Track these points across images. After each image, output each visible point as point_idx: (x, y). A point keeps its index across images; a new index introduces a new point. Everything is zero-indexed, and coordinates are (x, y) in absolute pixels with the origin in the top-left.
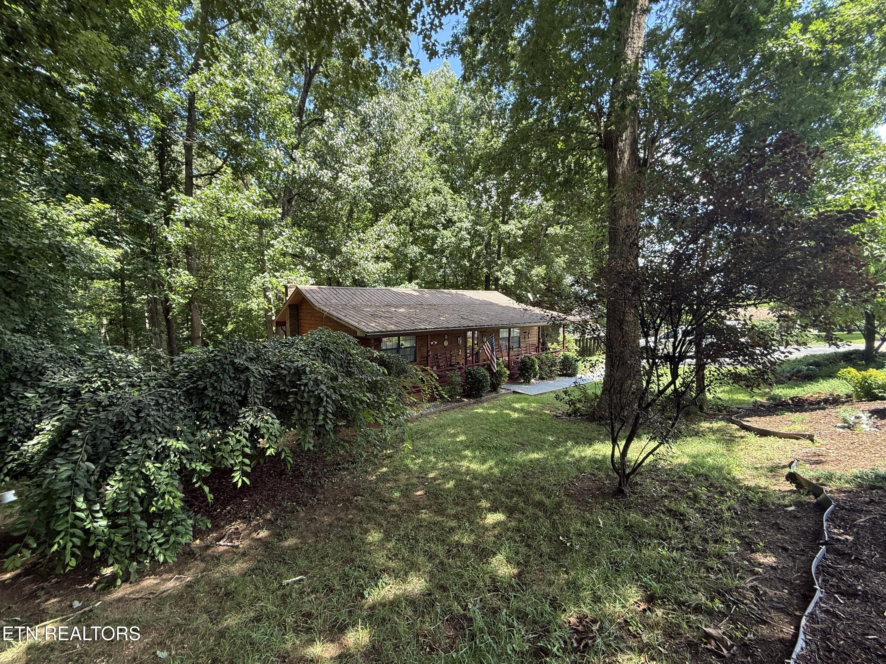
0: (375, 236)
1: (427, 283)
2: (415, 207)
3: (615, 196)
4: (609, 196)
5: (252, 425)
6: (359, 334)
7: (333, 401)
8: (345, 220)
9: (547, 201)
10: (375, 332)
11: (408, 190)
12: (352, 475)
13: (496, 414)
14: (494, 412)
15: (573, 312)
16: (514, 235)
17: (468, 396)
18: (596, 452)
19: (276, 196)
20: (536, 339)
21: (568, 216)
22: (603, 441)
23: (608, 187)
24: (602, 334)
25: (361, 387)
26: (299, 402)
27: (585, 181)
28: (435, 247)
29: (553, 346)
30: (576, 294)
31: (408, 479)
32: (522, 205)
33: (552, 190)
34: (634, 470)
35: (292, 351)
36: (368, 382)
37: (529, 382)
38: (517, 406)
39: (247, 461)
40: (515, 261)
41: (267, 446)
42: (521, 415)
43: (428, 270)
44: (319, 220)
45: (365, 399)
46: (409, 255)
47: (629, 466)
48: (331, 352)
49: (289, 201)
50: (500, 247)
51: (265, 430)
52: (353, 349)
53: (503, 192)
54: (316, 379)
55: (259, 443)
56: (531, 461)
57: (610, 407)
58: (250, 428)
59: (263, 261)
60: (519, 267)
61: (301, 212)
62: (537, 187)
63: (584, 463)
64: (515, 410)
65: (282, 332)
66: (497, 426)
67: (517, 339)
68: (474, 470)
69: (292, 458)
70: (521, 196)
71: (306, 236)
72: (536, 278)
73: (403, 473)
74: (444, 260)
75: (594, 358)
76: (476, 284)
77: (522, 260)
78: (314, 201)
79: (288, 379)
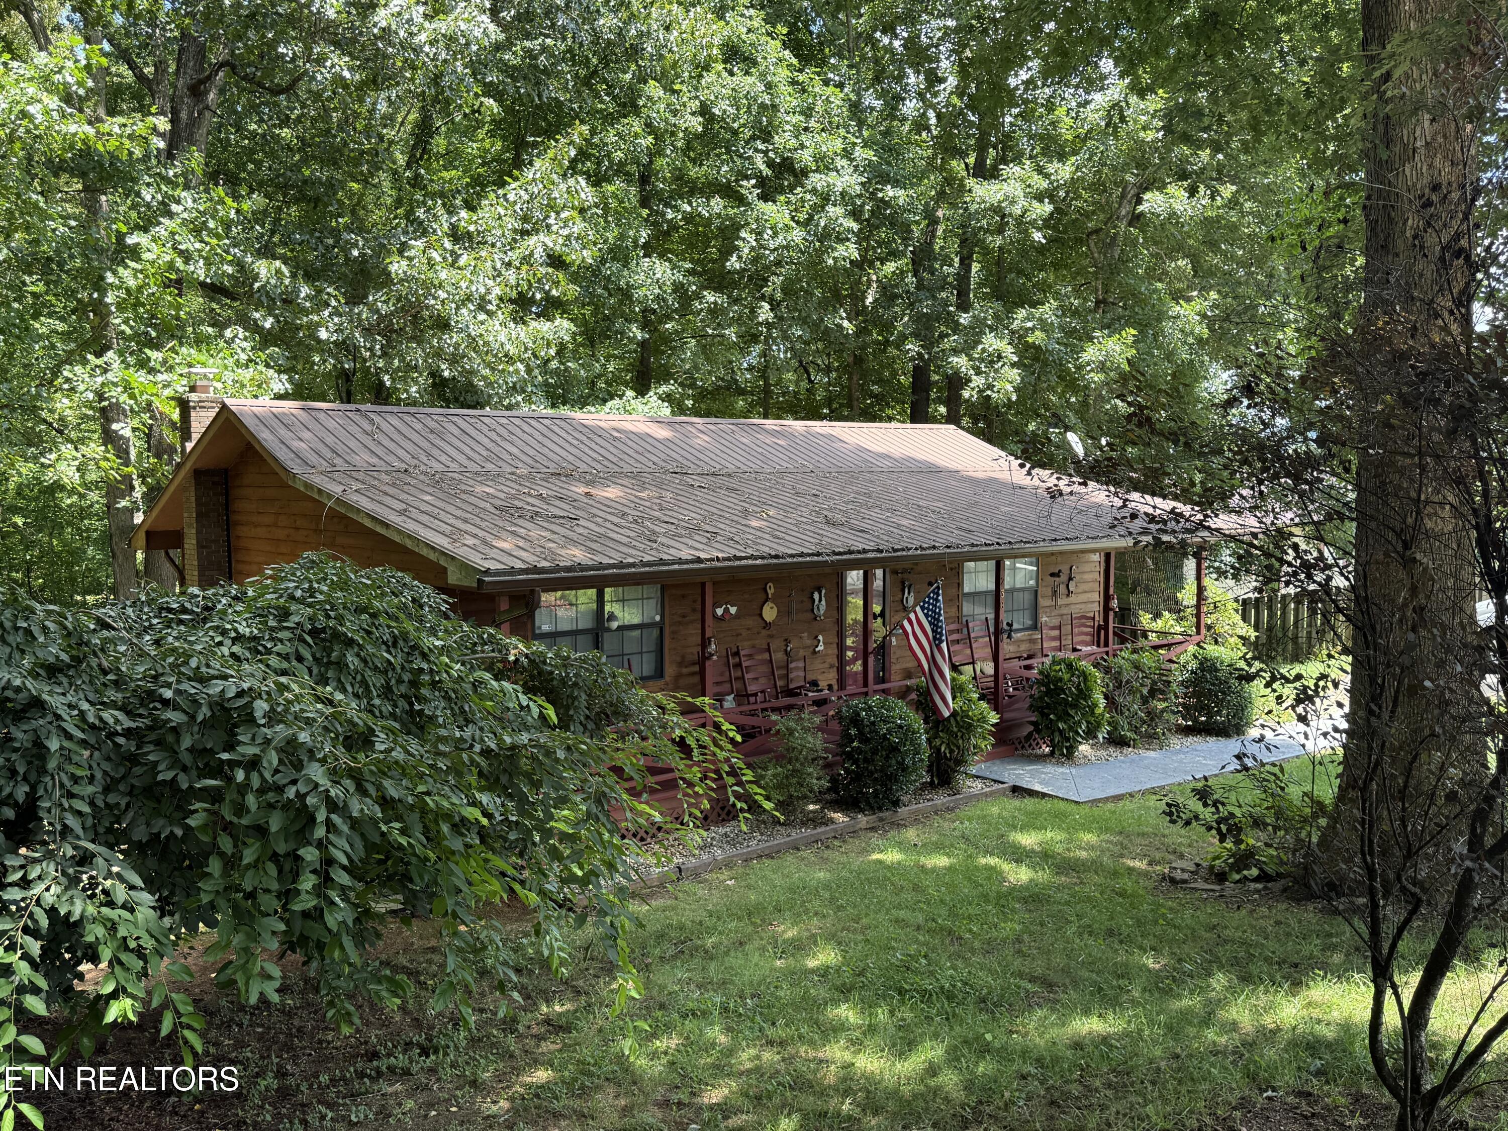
0: (511, 223)
1: (702, 395)
2: (658, 113)
3: (1387, 77)
4: (1368, 74)
5: (52, 912)
6: (454, 578)
7: (354, 824)
8: (401, 159)
9: (1142, 94)
10: (512, 571)
11: (634, 52)
12: (422, 1097)
13: (950, 869)
14: (941, 861)
15: (1235, 501)
16: (1020, 220)
17: (850, 804)
18: (1316, 1013)
19: (149, 70)
20: (1097, 596)
21: (1217, 148)
22: (1341, 974)
23: (1365, 44)
24: (1339, 582)
25: (457, 770)
26: (228, 827)
27: (1281, 19)
28: (733, 263)
29: (1159, 624)
30: (1243, 435)
31: (626, 1111)
32: (1050, 107)
33: (1158, 53)
34: (1453, 1078)
35: (201, 639)
36: (486, 753)
37: (1071, 750)
38: (1028, 840)
39: (34, 1044)
40: (1022, 313)
41: (109, 988)
42: (1043, 876)
43: (706, 349)
44: (305, 161)
45: (473, 813)
46: (638, 294)
47: (1433, 1064)
48: (350, 642)
49: (197, 91)
50: (966, 262)
51: (100, 931)
52: (433, 632)
53: (979, 61)
54: (292, 742)
55: (81, 976)
56: (1077, 1045)
57: (1367, 848)
58: (44, 922)
59: (100, 308)
60: (1037, 337)
61: (239, 129)
62: (1105, 42)
63: (1270, 1053)
64: (1019, 855)
65: (167, 570)
66: (953, 914)
67: (1028, 597)
68: (869, 1078)
69: (202, 1035)
70: (1046, 73)
71: (259, 216)
72: (1098, 377)
73: (611, 1090)
74: (765, 313)
75: (1311, 670)
76: (879, 399)
77: (1048, 310)
78: (289, 89)
79: (187, 742)
